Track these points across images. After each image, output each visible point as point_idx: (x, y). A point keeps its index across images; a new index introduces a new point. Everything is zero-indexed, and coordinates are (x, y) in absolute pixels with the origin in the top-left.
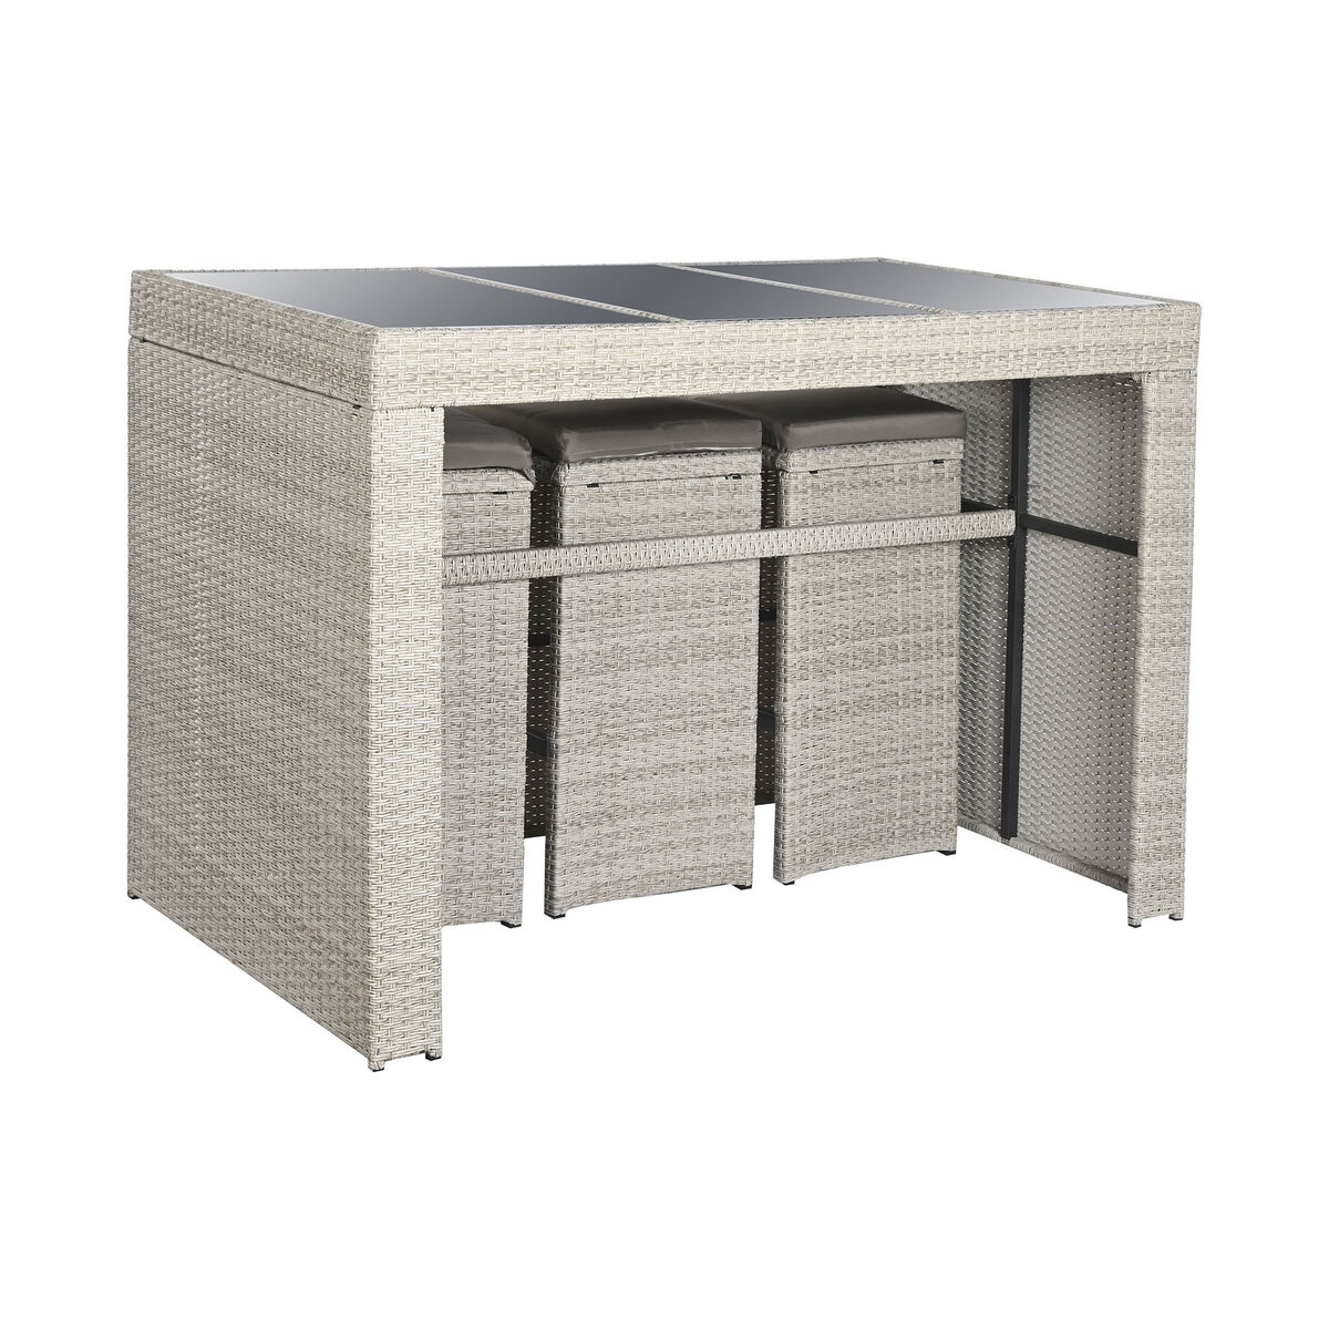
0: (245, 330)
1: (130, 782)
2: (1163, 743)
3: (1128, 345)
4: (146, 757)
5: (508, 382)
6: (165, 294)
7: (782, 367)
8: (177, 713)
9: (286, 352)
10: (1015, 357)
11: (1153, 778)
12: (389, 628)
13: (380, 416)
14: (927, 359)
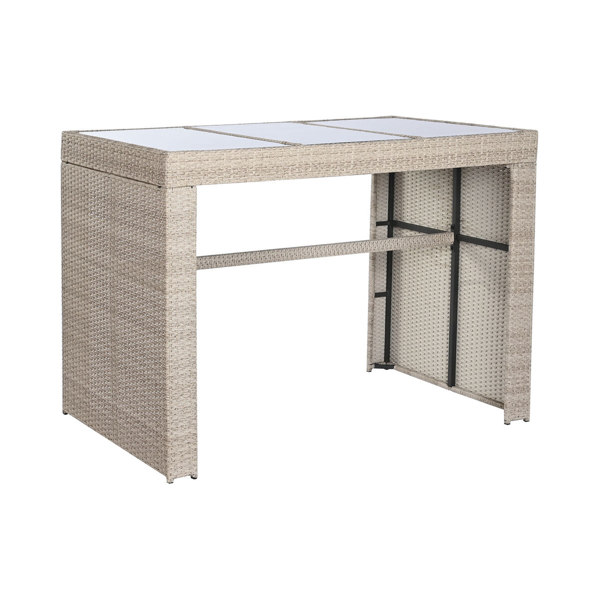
0: (112, 155)
1: (63, 362)
2: (521, 338)
3: (504, 151)
4: (70, 350)
5: (224, 174)
6: (76, 141)
7: (345, 165)
8: (83, 330)
9: (129, 164)
10: (451, 158)
11: (515, 355)
12: (175, 286)
13: (169, 191)
14: (411, 160)
